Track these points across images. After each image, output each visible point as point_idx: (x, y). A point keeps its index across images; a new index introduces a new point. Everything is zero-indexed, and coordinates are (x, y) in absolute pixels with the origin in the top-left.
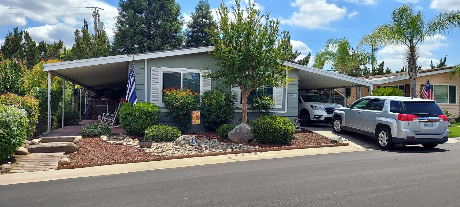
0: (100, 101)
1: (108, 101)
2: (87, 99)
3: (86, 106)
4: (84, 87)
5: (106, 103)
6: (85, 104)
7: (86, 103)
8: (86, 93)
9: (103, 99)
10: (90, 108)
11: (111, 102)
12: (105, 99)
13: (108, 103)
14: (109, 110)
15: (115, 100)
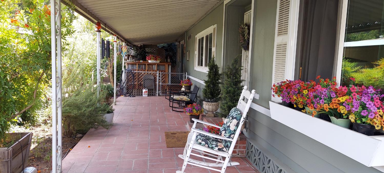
0: (145, 65)
1: (158, 65)
2: (125, 60)
3: (124, 73)
4: (121, 40)
5: (155, 67)
6: (123, 69)
7: (125, 67)
8: (124, 50)
9: (150, 61)
10: (131, 75)
11: (163, 66)
12: (153, 61)
13: (158, 68)
14: (159, 79)
15: (168, 63)
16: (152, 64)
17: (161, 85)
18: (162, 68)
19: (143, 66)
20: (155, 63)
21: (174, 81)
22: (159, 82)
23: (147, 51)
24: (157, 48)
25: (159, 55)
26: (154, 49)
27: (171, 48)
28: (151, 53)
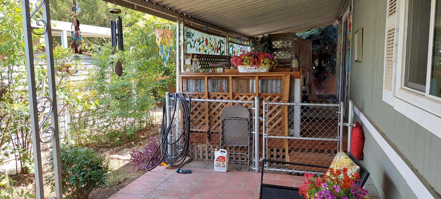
0: (227, 79)
1: (264, 79)
9: (239, 69)
11: (277, 80)
12: (248, 67)
13: (262, 88)
14: (261, 124)
15: (291, 71)
16: (247, 77)
17: (265, 138)
18: (274, 86)
19: (224, 83)
20: (255, 73)
21: (314, 127)
22: (260, 131)
23: (275, 47)
24: (295, 39)
25: (300, 52)
26: (289, 41)
27: (326, 38)
28: (283, 49)
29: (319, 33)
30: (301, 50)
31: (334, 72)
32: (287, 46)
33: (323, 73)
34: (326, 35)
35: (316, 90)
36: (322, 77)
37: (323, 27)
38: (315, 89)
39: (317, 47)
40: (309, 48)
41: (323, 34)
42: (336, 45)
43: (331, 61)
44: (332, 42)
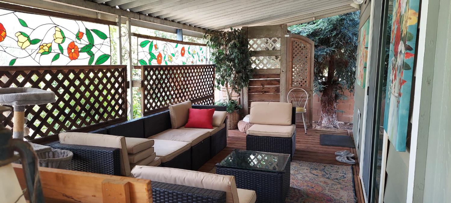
23: (253, 48)
24: (286, 36)
25: (294, 57)
26: (276, 38)
27: (340, 36)
28: (267, 53)
29: (330, 27)
30: (296, 55)
31: (352, 87)
32: (273, 47)
33: (334, 89)
34: (340, 31)
35: (324, 115)
36: (334, 95)
37: (335, 17)
38: (322, 113)
39: (325, 50)
40: (310, 51)
41: (335, 28)
42: (356, 47)
43: (347, 72)
44: (351, 42)
